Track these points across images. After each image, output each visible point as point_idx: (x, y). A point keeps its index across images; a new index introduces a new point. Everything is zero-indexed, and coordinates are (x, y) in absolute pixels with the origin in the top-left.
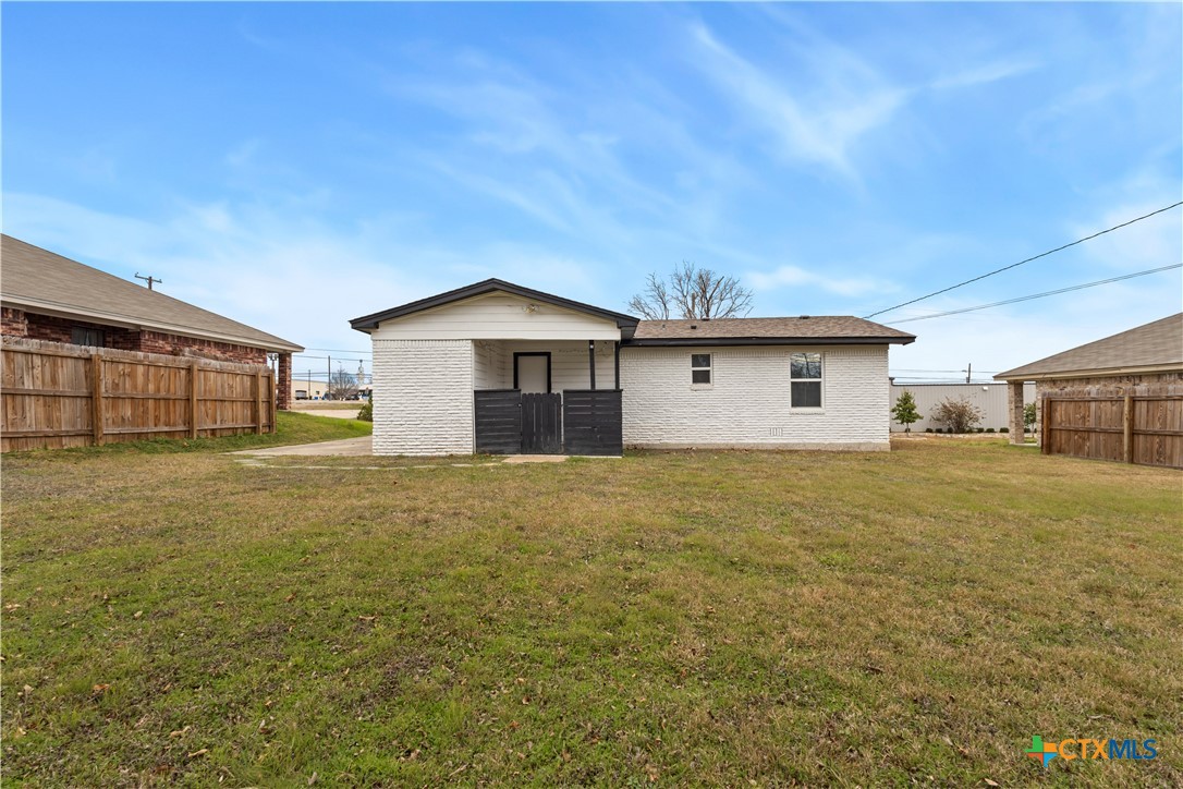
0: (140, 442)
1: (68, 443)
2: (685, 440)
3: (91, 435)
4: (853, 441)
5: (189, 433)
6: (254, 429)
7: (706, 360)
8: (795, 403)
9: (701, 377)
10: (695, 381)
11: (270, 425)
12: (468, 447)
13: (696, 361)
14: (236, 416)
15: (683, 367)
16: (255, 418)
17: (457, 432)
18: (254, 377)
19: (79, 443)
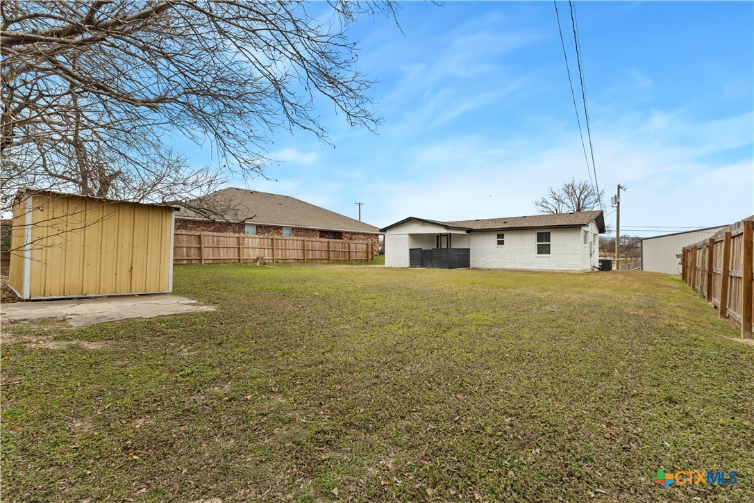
0: (338, 262)
1: (325, 261)
2: (494, 267)
3: (328, 260)
4: (564, 269)
5: (349, 260)
6: (367, 260)
7: (502, 236)
8: (539, 253)
9: (501, 243)
10: (498, 244)
11: (372, 259)
12: (407, 264)
13: (499, 236)
14: (361, 256)
15: (493, 239)
16: (367, 257)
17: (406, 262)
18: (367, 245)
19: (326, 261)
